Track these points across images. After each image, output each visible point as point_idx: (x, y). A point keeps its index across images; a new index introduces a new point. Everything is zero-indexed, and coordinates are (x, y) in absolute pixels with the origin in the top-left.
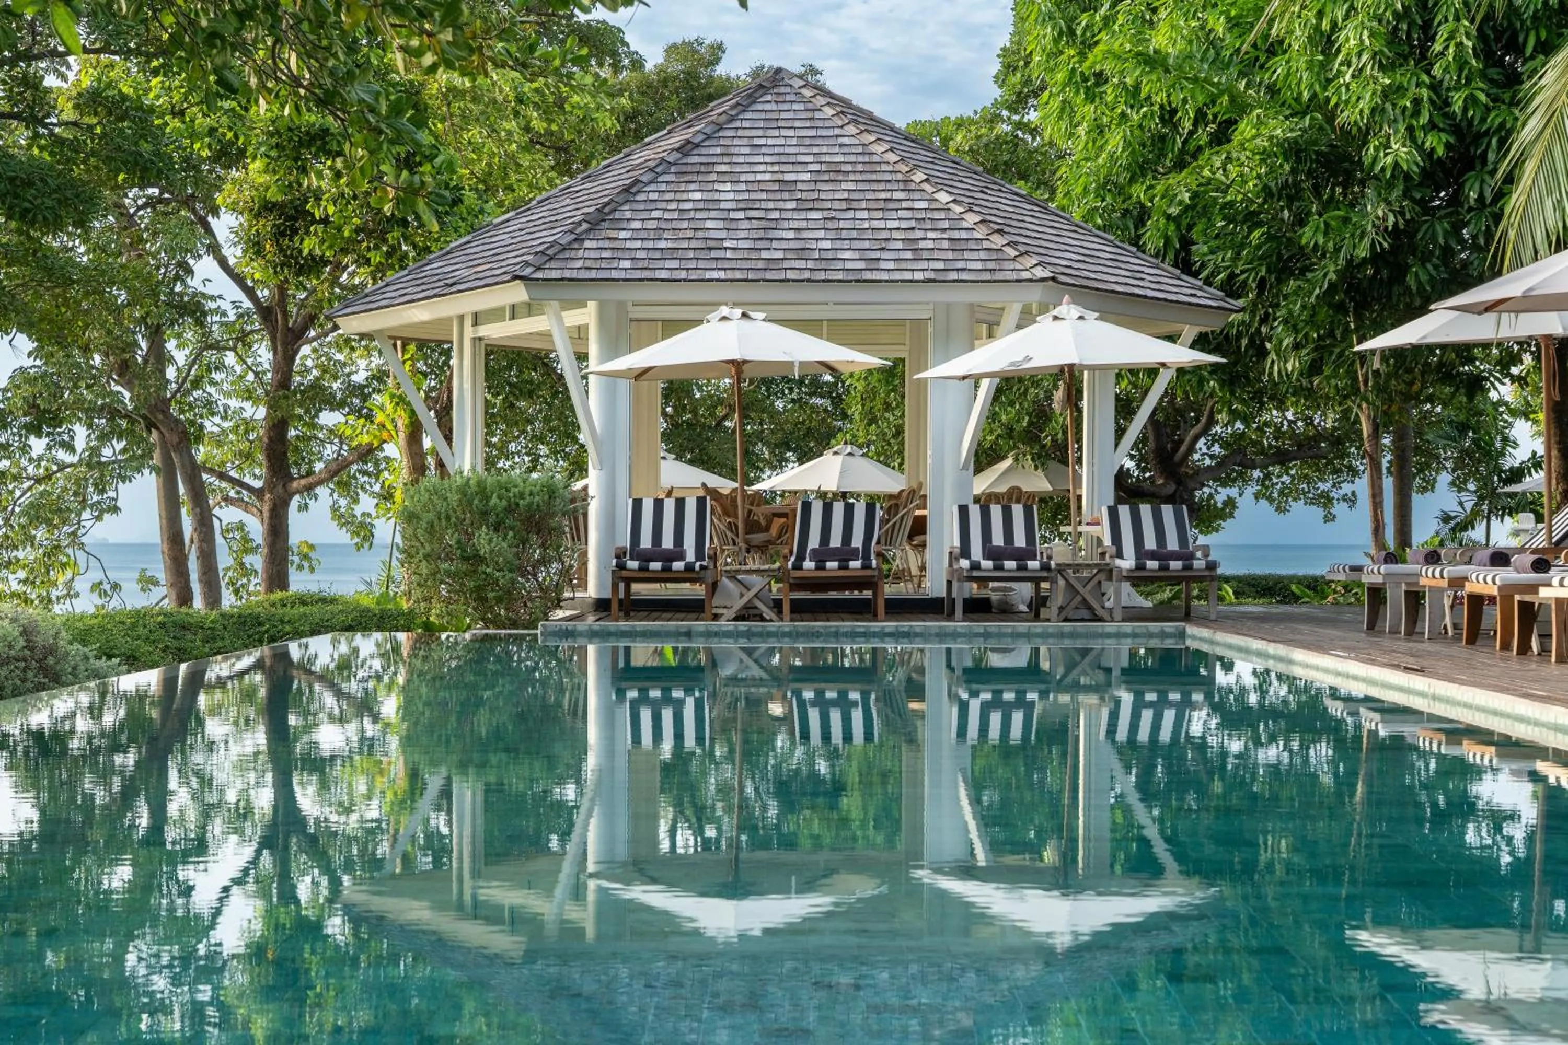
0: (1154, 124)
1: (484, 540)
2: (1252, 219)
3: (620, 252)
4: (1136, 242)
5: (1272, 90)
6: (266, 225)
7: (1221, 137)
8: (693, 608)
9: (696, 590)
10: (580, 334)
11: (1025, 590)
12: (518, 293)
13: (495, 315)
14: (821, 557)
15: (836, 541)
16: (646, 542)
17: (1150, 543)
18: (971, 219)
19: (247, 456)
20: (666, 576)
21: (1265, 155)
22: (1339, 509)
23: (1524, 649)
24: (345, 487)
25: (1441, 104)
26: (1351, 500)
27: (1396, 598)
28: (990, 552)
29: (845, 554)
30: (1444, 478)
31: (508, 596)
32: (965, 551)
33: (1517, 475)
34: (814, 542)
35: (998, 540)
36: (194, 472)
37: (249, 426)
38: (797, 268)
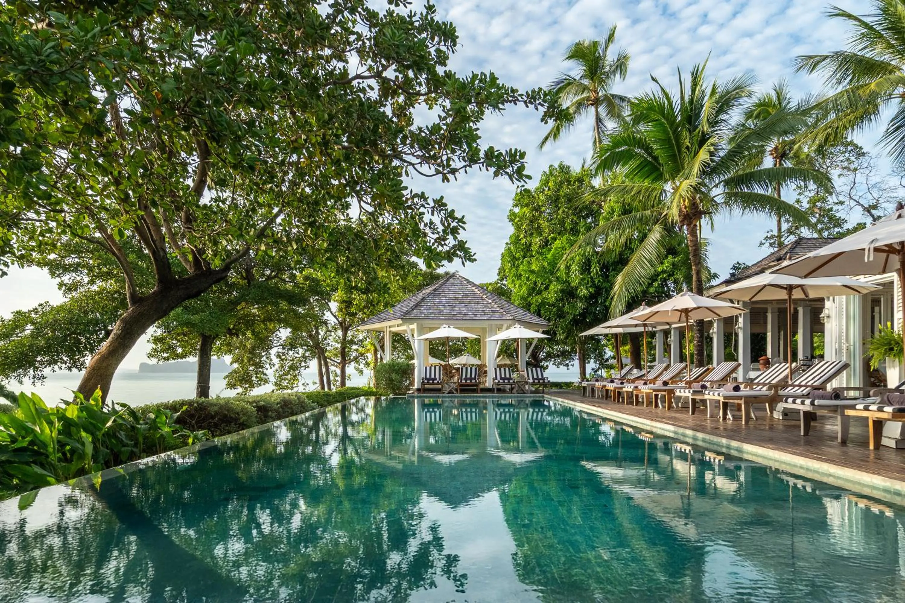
0: (532, 285)
1: (394, 376)
2: (553, 305)
3: (422, 313)
4: (529, 310)
5: (557, 278)
6: (343, 305)
7: (547, 288)
8: (439, 390)
9: (440, 387)
10: (412, 330)
11: (509, 386)
12: (400, 321)
13: (394, 326)
14: (466, 379)
15: (469, 376)
16: (428, 376)
17: (535, 377)
18: (496, 306)
19: (336, 355)
20: (433, 384)
21: (556, 292)
22: (570, 367)
23: (619, 401)
24: (357, 362)
25: (593, 282)
26: (573, 365)
27: (589, 390)
28: (502, 378)
29: (471, 379)
30: (592, 361)
31: (399, 389)
32: (496, 378)
33: (607, 360)
34: (464, 376)
35: (503, 376)
36: (325, 358)
37: (337, 348)
38: (460, 316)
